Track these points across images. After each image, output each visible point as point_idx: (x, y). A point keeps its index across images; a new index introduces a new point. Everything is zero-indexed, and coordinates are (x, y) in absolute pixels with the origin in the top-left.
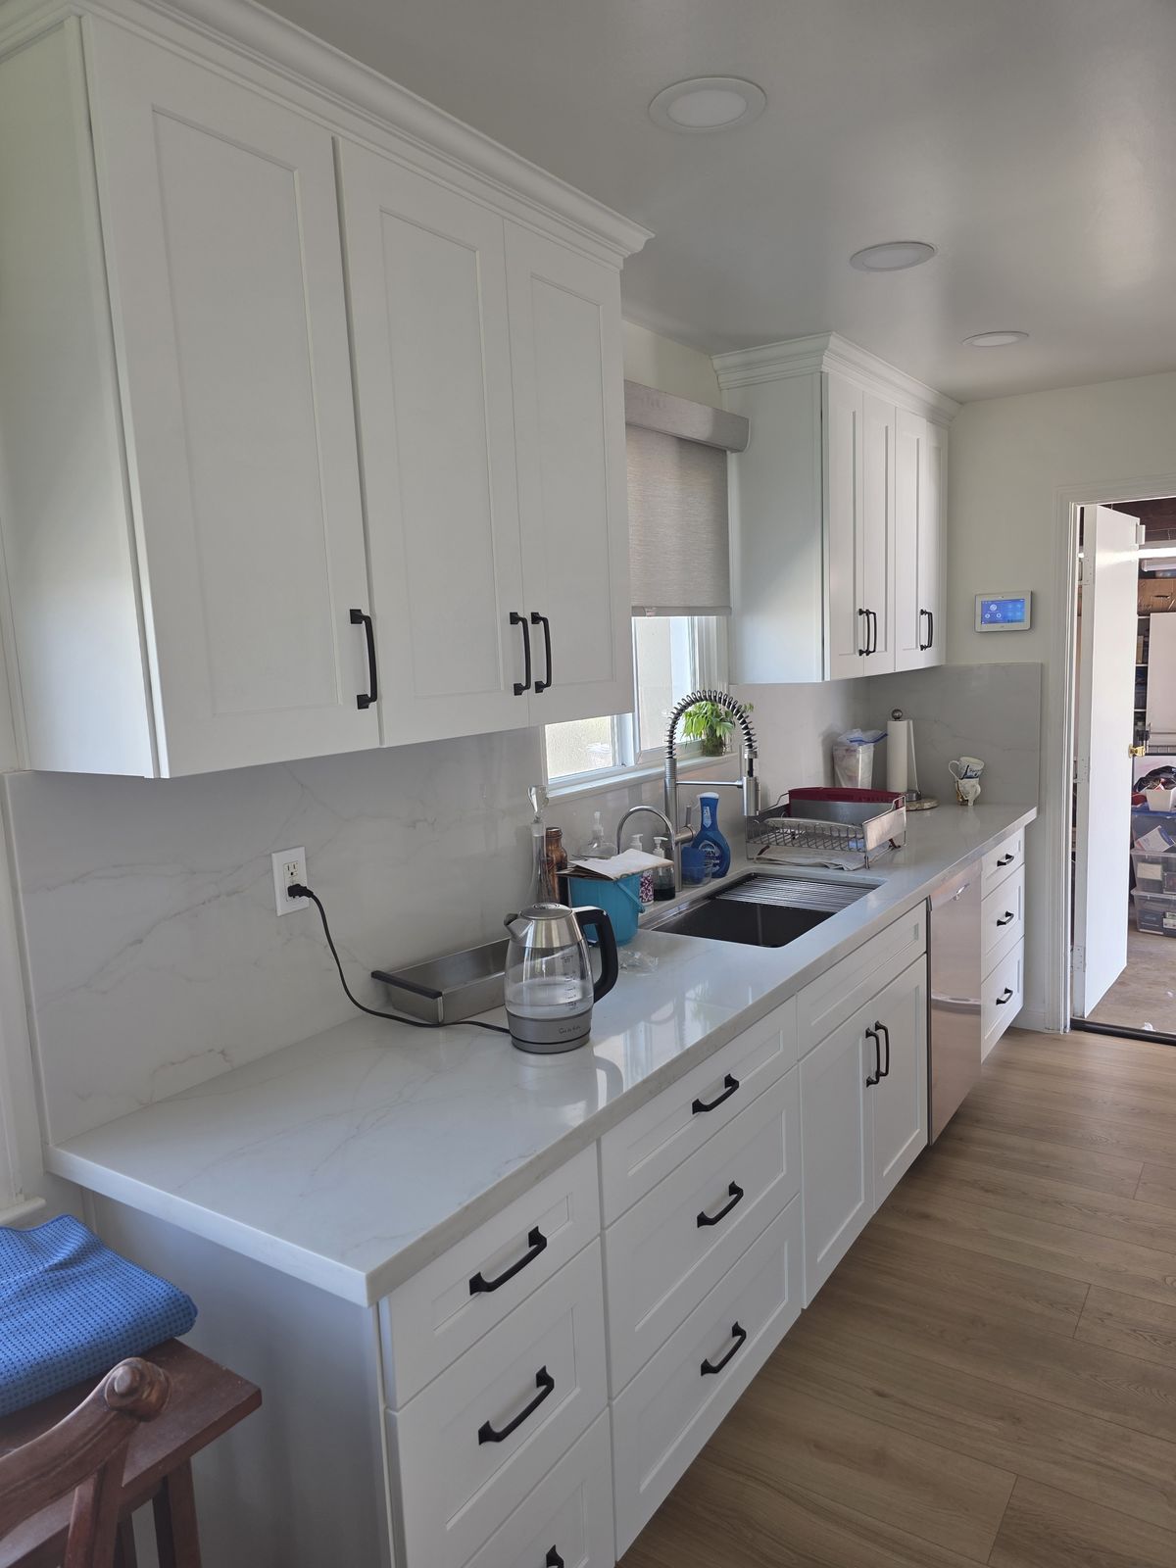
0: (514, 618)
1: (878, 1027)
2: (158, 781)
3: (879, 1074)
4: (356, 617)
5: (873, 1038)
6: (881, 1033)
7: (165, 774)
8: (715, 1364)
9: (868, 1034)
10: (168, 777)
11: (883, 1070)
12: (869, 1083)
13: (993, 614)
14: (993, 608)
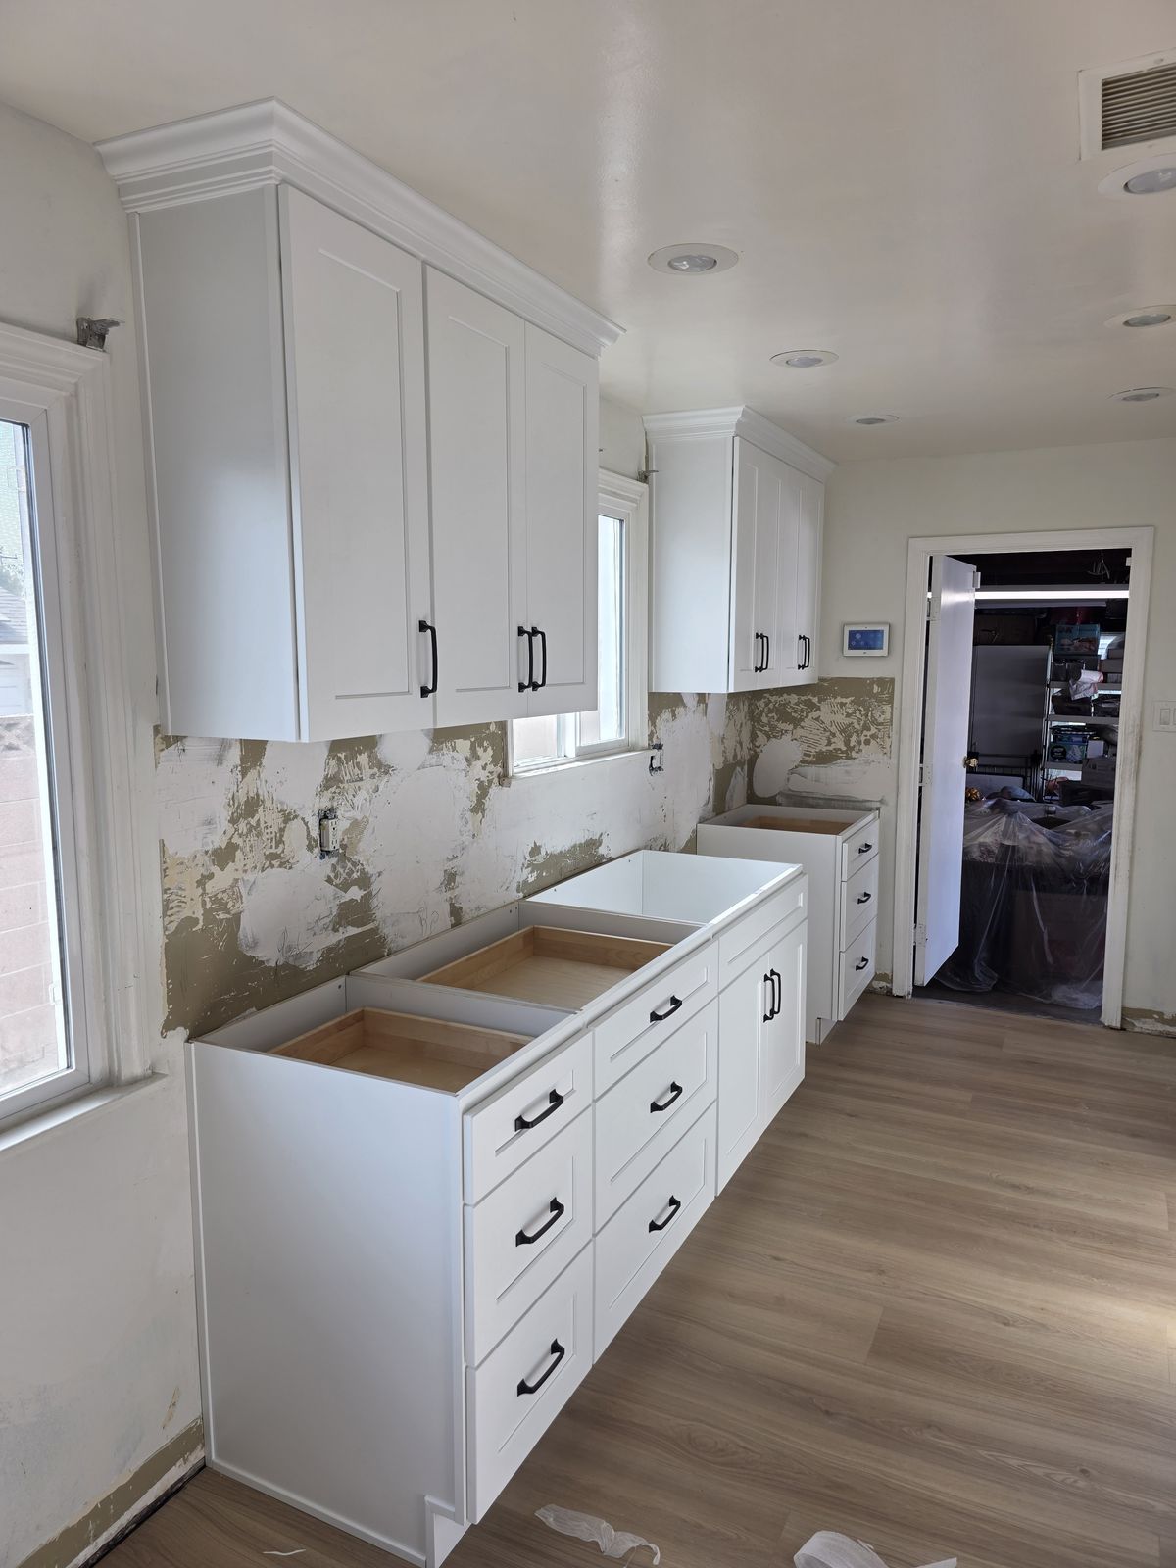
0: (521, 632)
1: (773, 973)
2: (299, 746)
3: (773, 1012)
4: (423, 627)
5: (769, 982)
6: (775, 978)
7: (305, 739)
8: (659, 1223)
9: (766, 978)
10: (307, 741)
11: (776, 1010)
12: (766, 1018)
13: (858, 642)
14: (858, 636)
